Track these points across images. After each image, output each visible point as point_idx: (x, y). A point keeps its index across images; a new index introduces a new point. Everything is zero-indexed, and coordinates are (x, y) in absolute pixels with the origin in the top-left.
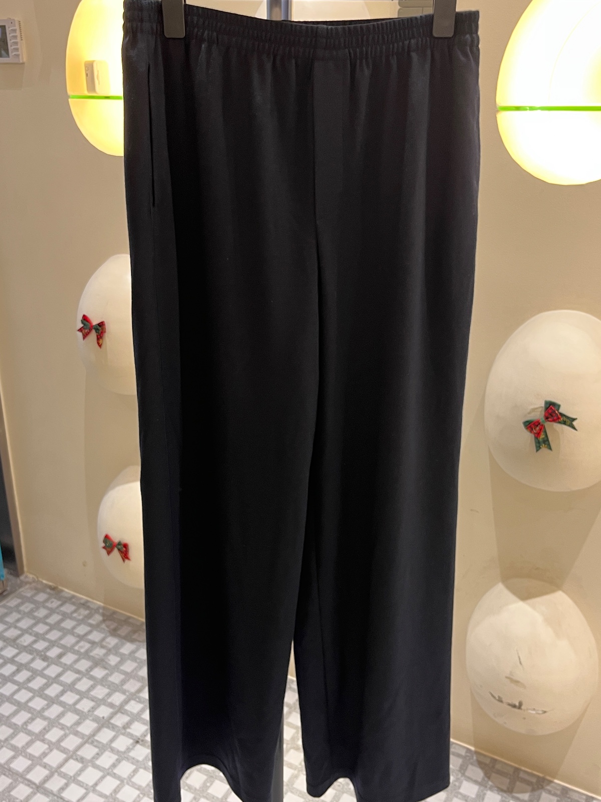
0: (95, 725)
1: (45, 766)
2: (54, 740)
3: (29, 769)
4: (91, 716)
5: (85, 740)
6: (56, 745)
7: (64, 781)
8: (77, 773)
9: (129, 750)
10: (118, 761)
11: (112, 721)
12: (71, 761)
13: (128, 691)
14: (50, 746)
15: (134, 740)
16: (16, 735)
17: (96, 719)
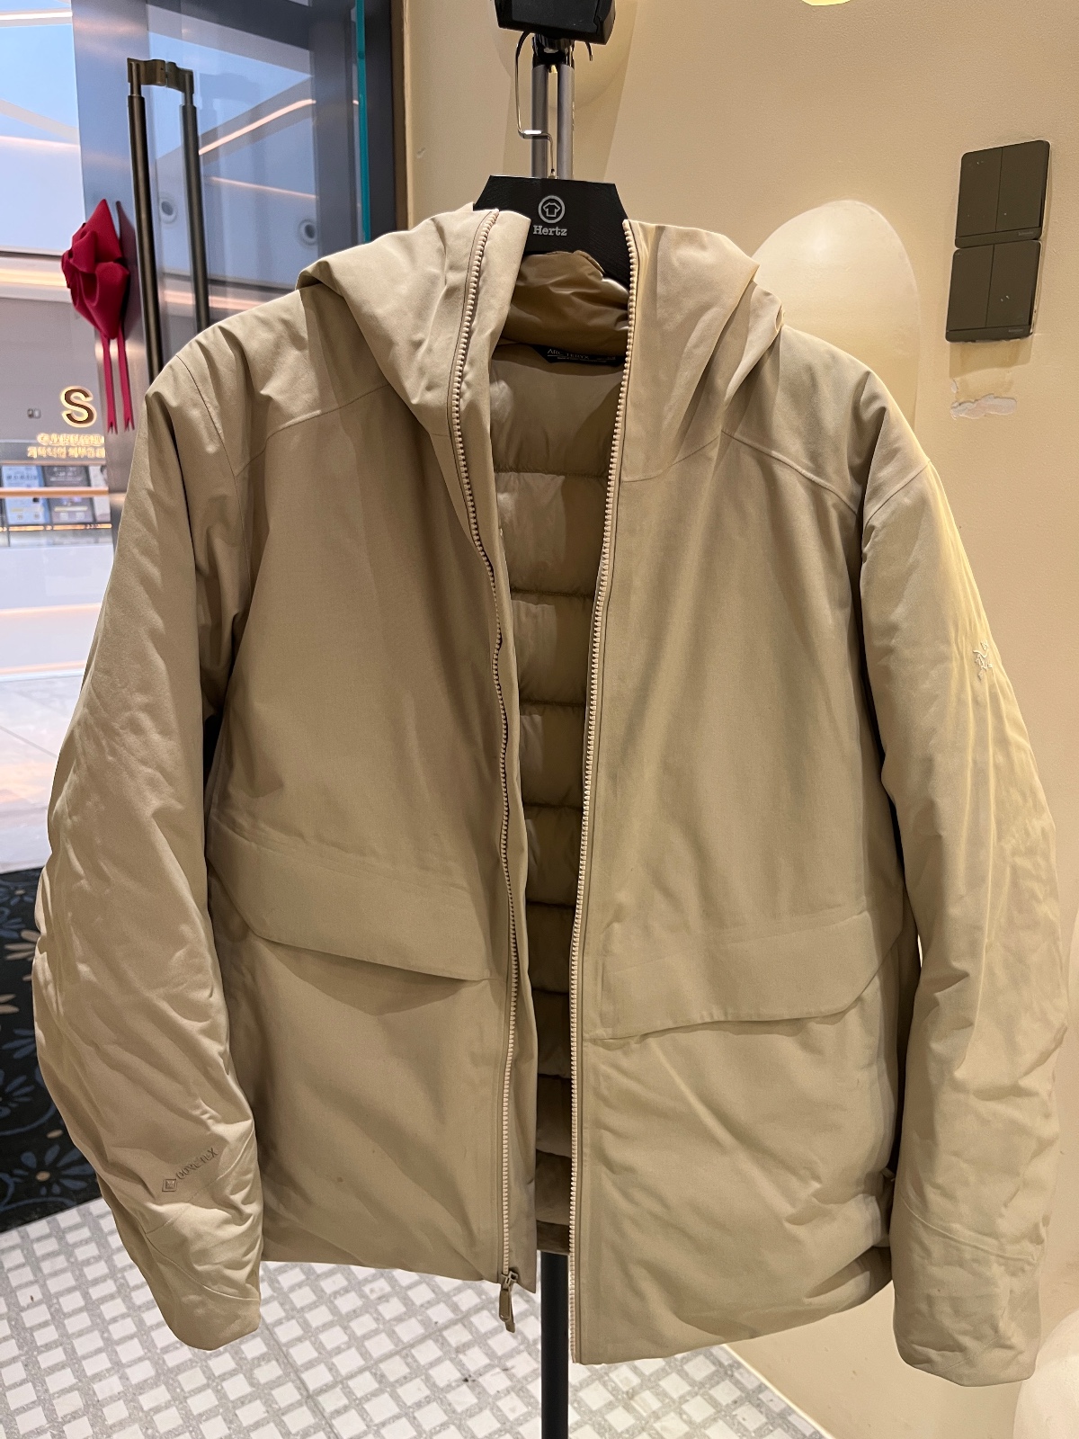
0: (420, 1330)
1: (332, 1368)
2: (359, 1333)
3: (310, 1365)
4: (421, 1315)
5: (398, 1349)
6: (357, 1342)
7: (345, 1401)
8: (366, 1396)
9: (449, 1388)
10: (428, 1400)
11: (445, 1333)
12: (367, 1375)
13: (486, 1294)
14: (350, 1339)
15: (462, 1374)
16: (317, 1307)
17: (426, 1323)
